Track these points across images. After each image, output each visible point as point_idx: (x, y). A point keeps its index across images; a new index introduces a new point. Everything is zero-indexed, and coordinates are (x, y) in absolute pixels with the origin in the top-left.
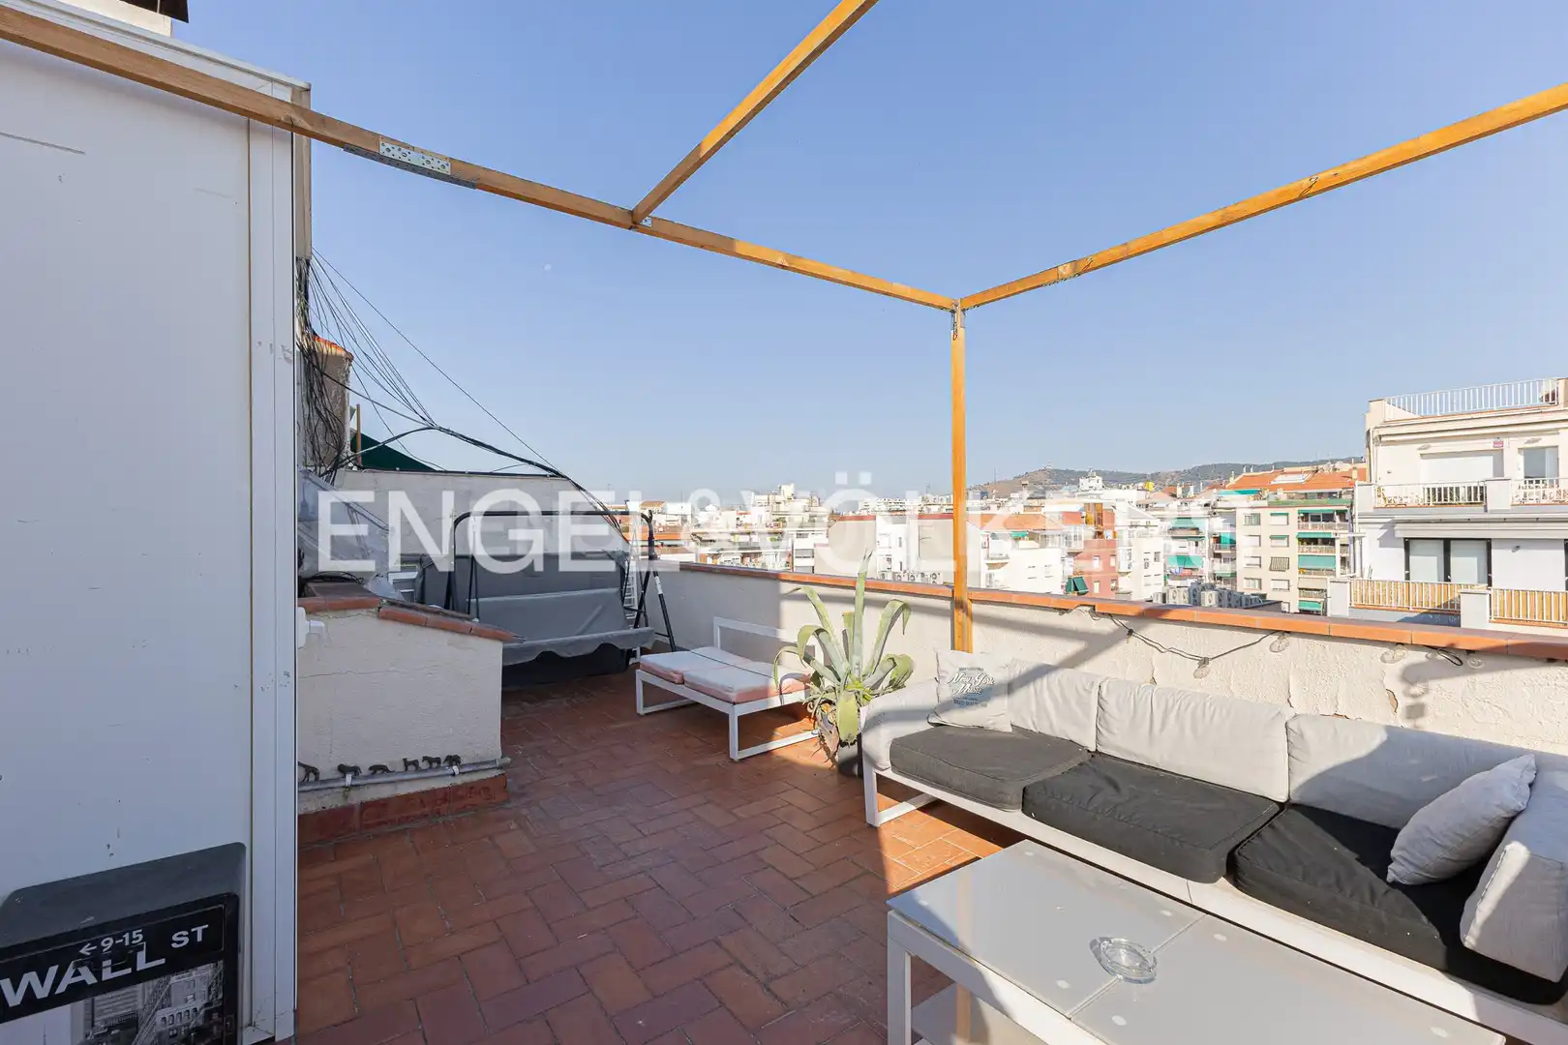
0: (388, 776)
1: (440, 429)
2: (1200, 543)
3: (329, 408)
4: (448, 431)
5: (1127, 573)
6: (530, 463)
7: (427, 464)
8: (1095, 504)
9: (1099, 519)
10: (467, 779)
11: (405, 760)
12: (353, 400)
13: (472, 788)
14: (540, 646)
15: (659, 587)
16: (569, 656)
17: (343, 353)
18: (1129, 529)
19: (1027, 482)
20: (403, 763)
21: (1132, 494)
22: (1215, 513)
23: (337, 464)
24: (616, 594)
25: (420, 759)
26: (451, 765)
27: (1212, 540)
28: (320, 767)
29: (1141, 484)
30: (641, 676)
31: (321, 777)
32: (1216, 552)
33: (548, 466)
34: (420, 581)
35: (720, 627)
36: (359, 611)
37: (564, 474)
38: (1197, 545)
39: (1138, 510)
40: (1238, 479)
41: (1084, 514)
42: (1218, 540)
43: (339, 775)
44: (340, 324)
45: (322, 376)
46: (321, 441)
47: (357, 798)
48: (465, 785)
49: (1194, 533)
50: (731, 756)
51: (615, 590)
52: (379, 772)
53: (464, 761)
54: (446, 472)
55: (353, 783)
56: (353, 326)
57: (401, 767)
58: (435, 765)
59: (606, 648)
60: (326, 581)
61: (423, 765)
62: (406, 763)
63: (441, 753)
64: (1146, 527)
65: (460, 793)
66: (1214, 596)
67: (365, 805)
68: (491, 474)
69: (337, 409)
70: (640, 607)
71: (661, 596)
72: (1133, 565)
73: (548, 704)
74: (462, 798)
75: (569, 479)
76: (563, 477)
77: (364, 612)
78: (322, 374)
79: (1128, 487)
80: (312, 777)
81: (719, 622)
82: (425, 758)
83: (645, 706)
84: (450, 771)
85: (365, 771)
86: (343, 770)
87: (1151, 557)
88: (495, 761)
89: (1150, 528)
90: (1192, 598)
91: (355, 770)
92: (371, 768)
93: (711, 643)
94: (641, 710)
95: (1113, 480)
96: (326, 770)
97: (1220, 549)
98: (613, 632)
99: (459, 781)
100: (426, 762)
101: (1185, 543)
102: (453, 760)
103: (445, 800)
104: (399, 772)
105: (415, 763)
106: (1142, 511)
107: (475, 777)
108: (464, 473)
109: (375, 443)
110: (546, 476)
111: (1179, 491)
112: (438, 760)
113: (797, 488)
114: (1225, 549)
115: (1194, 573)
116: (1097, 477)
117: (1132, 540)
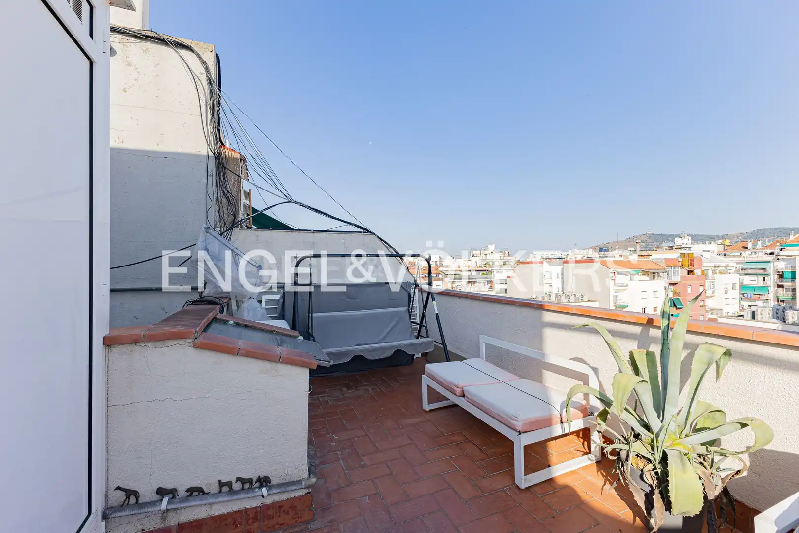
0: (206, 499)
1: (296, 202)
2: (766, 278)
3: (230, 192)
4: (300, 204)
5: (712, 296)
6: (351, 224)
7: (289, 226)
8: (688, 254)
9: (691, 263)
10: (277, 498)
11: (219, 481)
12: (246, 186)
13: (280, 507)
14: (352, 351)
15: (436, 308)
16: (374, 359)
17: (238, 156)
18: (713, 269)
19: (639, 241)
20: (217, 485)
21: (714, 247)
22: (778, 259)
23: (234, 224)
24: (405, 311)
25: (233, 480)
26: (261, 487)
27: (776, 277)
28: (141, 490)
29: (720, 241)
30: (425, 380)
31: (141, 501)
32: (780, 284)
33: (363, 226)
34: (282, 300)
35: (486, 344)
36: (176, 342)
37: (372, 231)
38: (764, 279)
39: (718, 257)
40: (795, 237)
41: (680, 260)
42: (781, 276)
43: (158, 497)
44: (238, 141)
45: (225, 169)
46: (226, 211)
47: (173, 520)
48: (274, 504)
49: (762, 272)
50: (517, 482)
51: (405, 309)
52: (196, 494)
53: (274, 481)
54: (300, 230)
55: (170, 507)
56: (243, 138)
57: (215, 489)
58: (247, 486)
59: (399, 354)
60: (205, 304)
61: (237, 486)
62: (221, 484)
63: (253, 474)
64: (726, 267)
65: (270, 512)
66: (796, 315)
67: (181, 526)
68: (326, 231)
69: (234, 193)
70: (422, 321)
71: (437, 315)
72: (716, 291)
73: (360, 392)
74: (270, 517)
75: (375, 234)
76: (371, 233)
77: (182, 342)
78: (225, 168)
79: (710, 243)
80: (132, 500)
81: (484, 340)
82: (238, 479)
83: (429, 403)
84: (259, 493)
85: (182, 492)
86: (161, 492)
87: (730, 287)
88: (301, 481)
89: (729, 268)
90: (775, 314)
91: (173, 492)
92: (187, 491)
93: (477, 355)
94: (426, 407)
95: (697, 239)
96: (147, 493)
97: (782, 282)
98: (405, 341)
99: (269, 501)
100: (239, 483)
101: (755, 278)
102: (264, 481)
103: (255, 519)
104: (214, 494)
105: (229, 484)
106: (722, 258)
107: (284, 497)
108: (310, 231)
109: (257, 211)
110: (360, 232)
111: (750, 245)
112: (250, 481)
113: (496, 248)
114: (787, 282)
115: (761, 297)
116: (688, 237)
117: (715, 276)
